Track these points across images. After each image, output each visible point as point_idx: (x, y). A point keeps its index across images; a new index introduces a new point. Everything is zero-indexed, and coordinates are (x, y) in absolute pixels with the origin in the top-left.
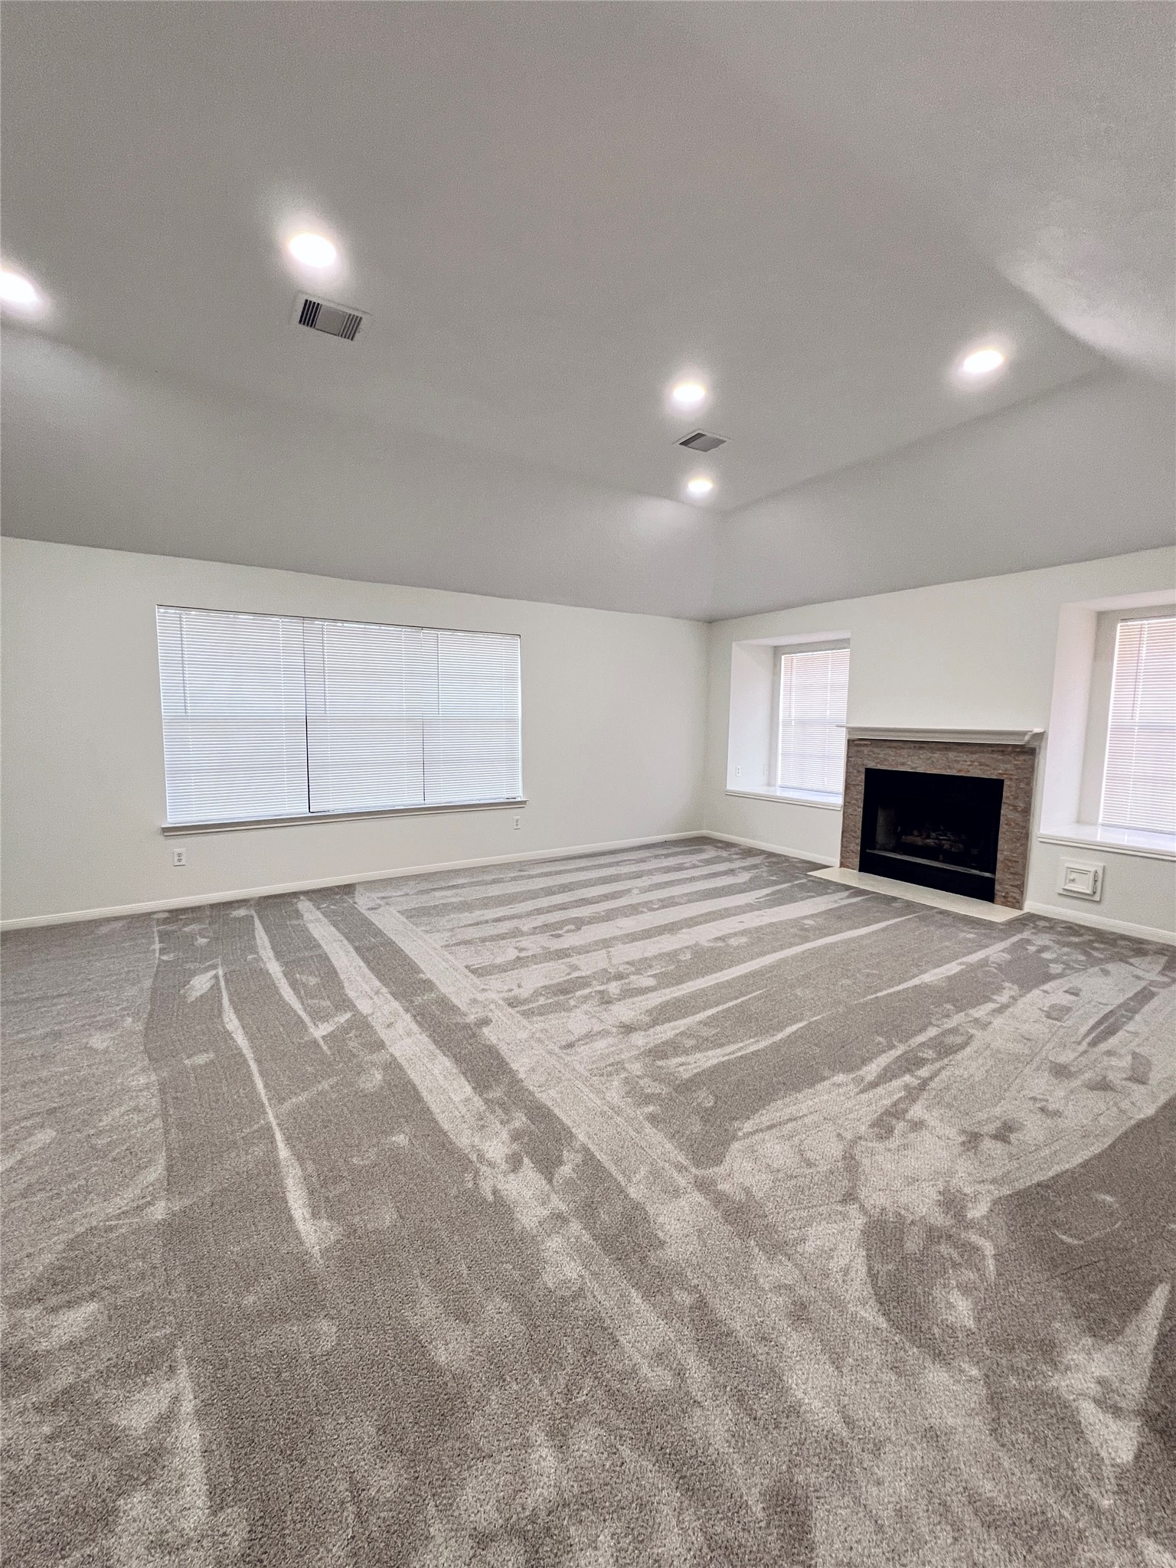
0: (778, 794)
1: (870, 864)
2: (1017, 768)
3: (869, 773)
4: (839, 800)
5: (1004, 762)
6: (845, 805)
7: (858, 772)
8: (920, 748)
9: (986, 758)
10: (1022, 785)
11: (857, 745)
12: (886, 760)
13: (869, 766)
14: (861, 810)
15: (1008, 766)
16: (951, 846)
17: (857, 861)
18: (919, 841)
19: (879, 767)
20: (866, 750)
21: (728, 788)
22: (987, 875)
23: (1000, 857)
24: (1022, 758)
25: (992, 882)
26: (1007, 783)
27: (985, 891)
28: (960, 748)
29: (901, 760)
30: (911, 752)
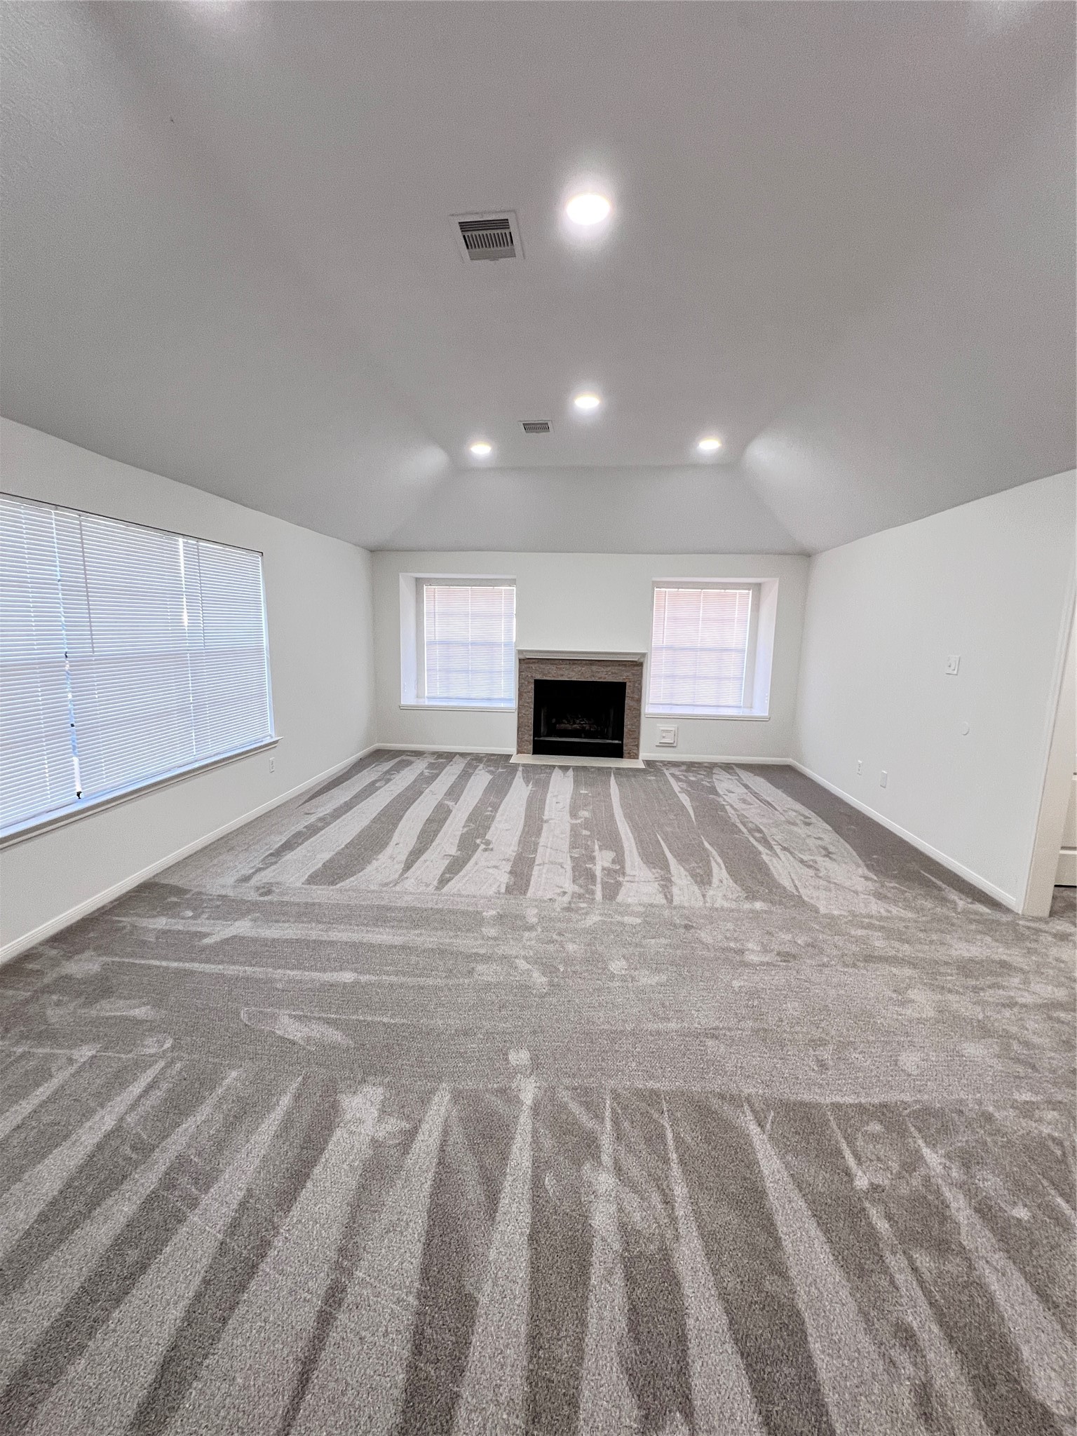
0: (426, 703)
1: (539, 748)
2: (633, 674)
3: (538, 684)
4: (514, 705)
5: (626, 672)
6: (519, 708)
7: (529, 682)
8: (574, 664)
9: (615, 669)
10: (637, 685)
11: (527, 663)
12: (549, 673)
13: (537, 678)
14: (532, 710)
15: (628, 674)
16: (590, 727)
17: (531, 747)
18: (569, 727)
19: (545, 678)
20: (533, 666)
21: (402, 703)
22: (617, 742)
23: (625, 730)
24: (636, 668)
25: (621, 746)
26: (628, 684)
27: (617, 752)
28: (599, 663)
29: (561, 672)
30: (568, 666)
